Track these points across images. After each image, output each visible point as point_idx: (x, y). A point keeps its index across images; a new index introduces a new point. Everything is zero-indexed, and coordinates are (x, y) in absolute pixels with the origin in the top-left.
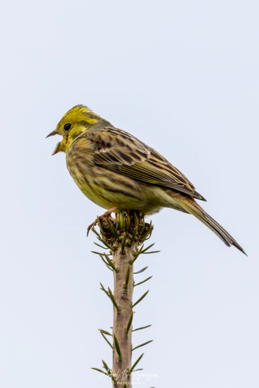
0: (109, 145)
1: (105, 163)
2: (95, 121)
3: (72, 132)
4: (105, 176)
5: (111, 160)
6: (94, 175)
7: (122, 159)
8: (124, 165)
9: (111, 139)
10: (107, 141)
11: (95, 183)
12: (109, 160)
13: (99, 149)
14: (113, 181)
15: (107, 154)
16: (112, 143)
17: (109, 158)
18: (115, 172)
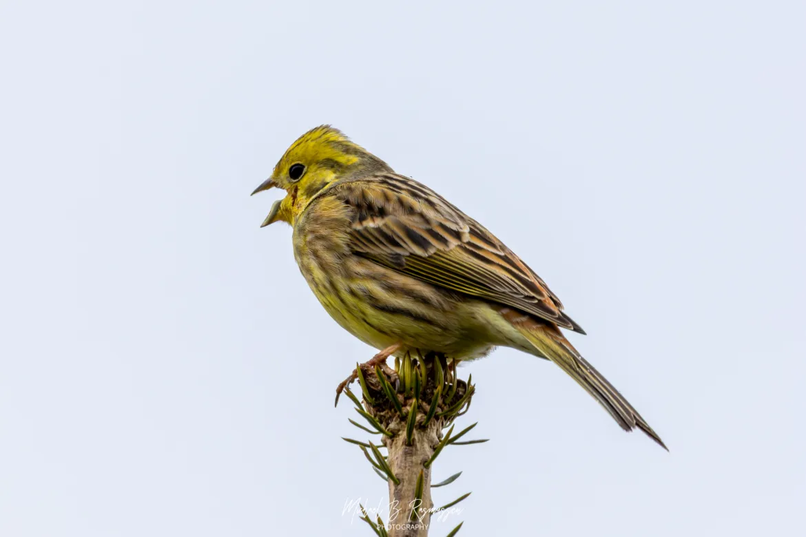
0: (382, 213)
1: (374, 251)
2: (354, 159)
3: (305, 181)
4: (373, 278)
5: (385, 243)
6: (349, 276)
7: (409, 242)
8: (412, 255)
9: (387, 198)
11: (353, 293)
13: (362, 219)
14: (391, 289)
15: (379, 230)
16: (389, 207)
17: (381, 239)
18: (394, 269)
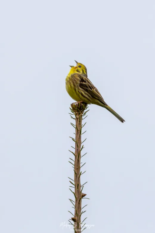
7: (89, 88)
10: (85, 80)
16: (87, 81)
18: (86, 91)
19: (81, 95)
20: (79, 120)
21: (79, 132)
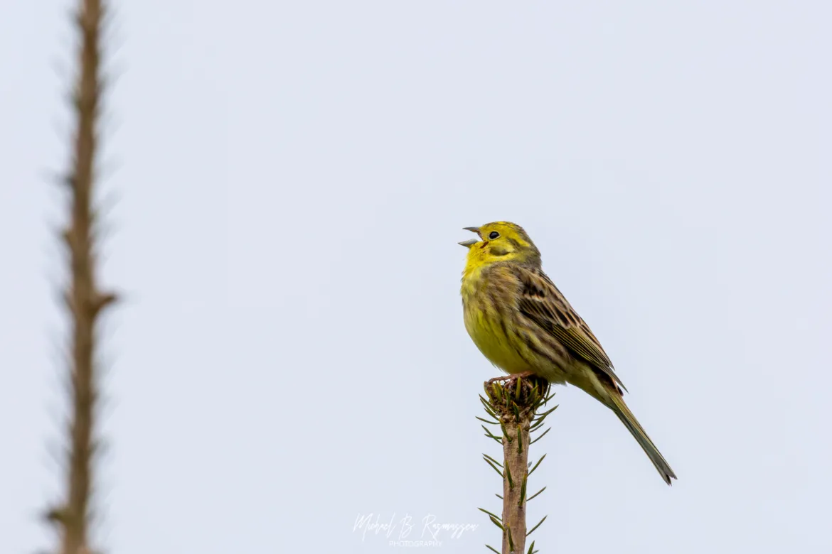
0: (541, 294)
1: (536, 315)
4: (533, 330)
5: (544, 313)
6: (518, 323)
7: (559, 318)
8: (559, 326)
10: (539, 287)
11: (518, 335)
12: (542, 312)
13: (530, 294)
14: (543, 340)
15: (541, 303)
16: (546, 293)
17: (542, 310)
18: (545, 329)
19: (525, 349)
20: (517, 446)
21: (515, 491)
